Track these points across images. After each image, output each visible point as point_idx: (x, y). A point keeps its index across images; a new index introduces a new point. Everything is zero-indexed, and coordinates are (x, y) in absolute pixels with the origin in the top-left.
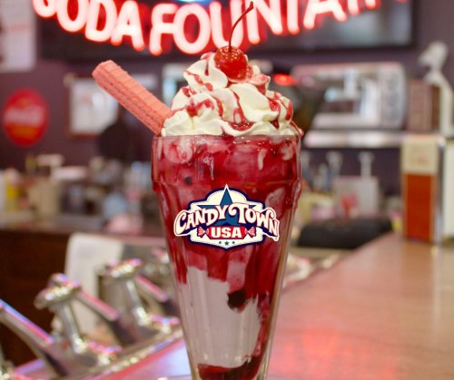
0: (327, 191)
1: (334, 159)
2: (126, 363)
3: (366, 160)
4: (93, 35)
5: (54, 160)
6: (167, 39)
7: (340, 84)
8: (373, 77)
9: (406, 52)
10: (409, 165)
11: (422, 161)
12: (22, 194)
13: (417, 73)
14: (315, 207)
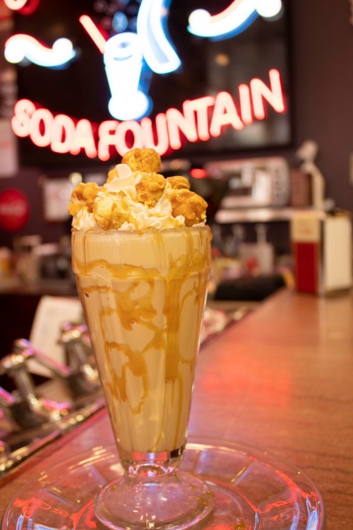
0: (235, 256)
1: (239, 232)
2: (72, 421)
3: (261, 231)
4: (59, 148)
5: (33, 240)
6: (112, 149)
7: (238, 175)
8: (263, 169)
9: (287, 150)
10: (298, 235)
11: (308, 231)
12: (12, 266)
13: (295, 165)
14: (226, 269)
